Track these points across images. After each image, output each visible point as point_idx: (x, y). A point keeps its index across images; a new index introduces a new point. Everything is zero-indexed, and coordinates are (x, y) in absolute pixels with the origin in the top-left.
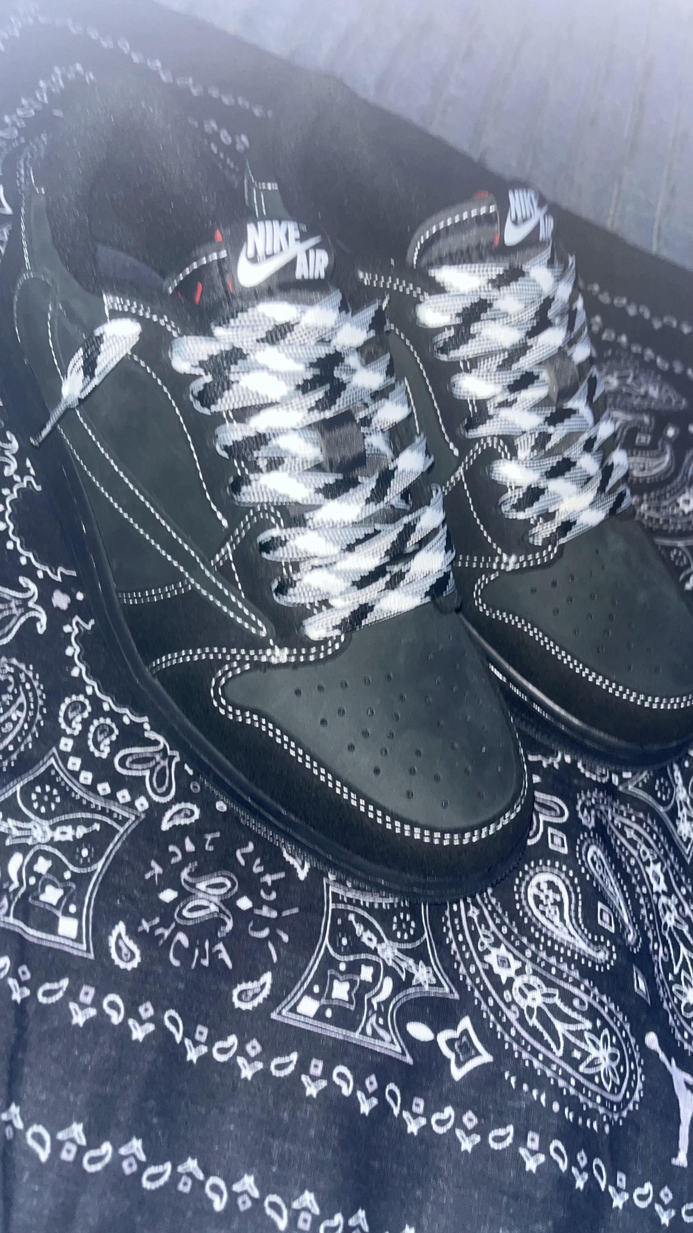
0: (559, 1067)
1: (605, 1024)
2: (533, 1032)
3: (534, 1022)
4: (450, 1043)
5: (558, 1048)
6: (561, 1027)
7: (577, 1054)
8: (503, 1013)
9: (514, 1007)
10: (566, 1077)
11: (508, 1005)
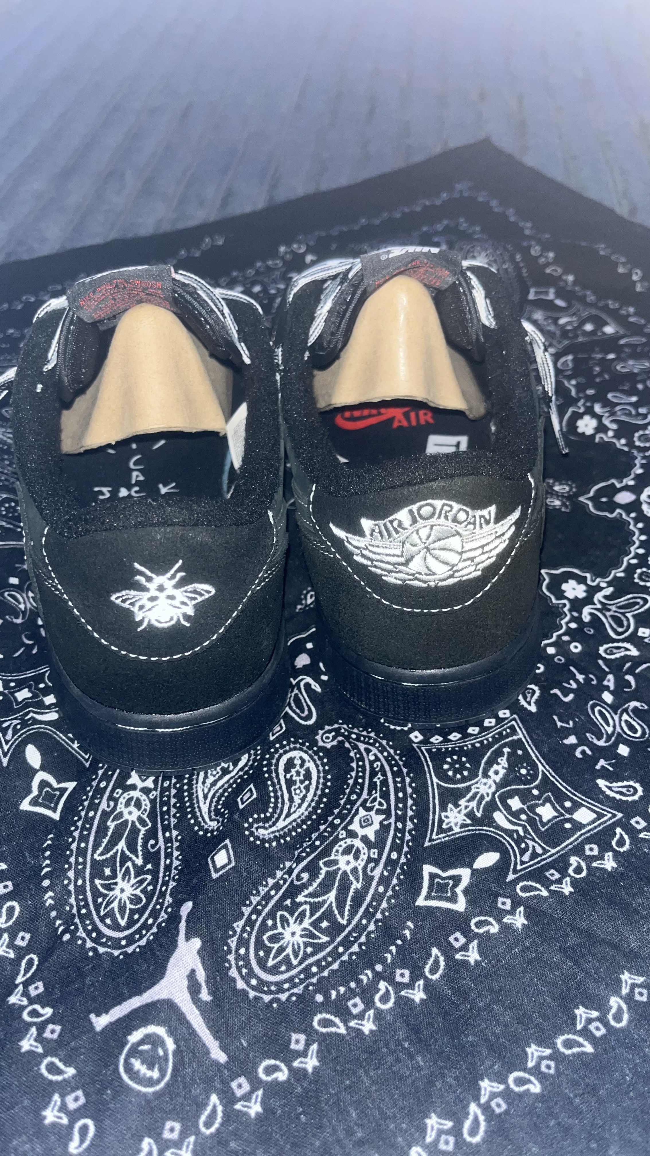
0: (84, 863)
1: (155, 873)
2: (102, 829)
3: (112, 825)
4: (44, 784)
5: (102, 854)
6: (122, 845)
7: (108, 872)
8: (101, 798)
9: (112, 804)
10: (79, 874)
11: (111, 798)
